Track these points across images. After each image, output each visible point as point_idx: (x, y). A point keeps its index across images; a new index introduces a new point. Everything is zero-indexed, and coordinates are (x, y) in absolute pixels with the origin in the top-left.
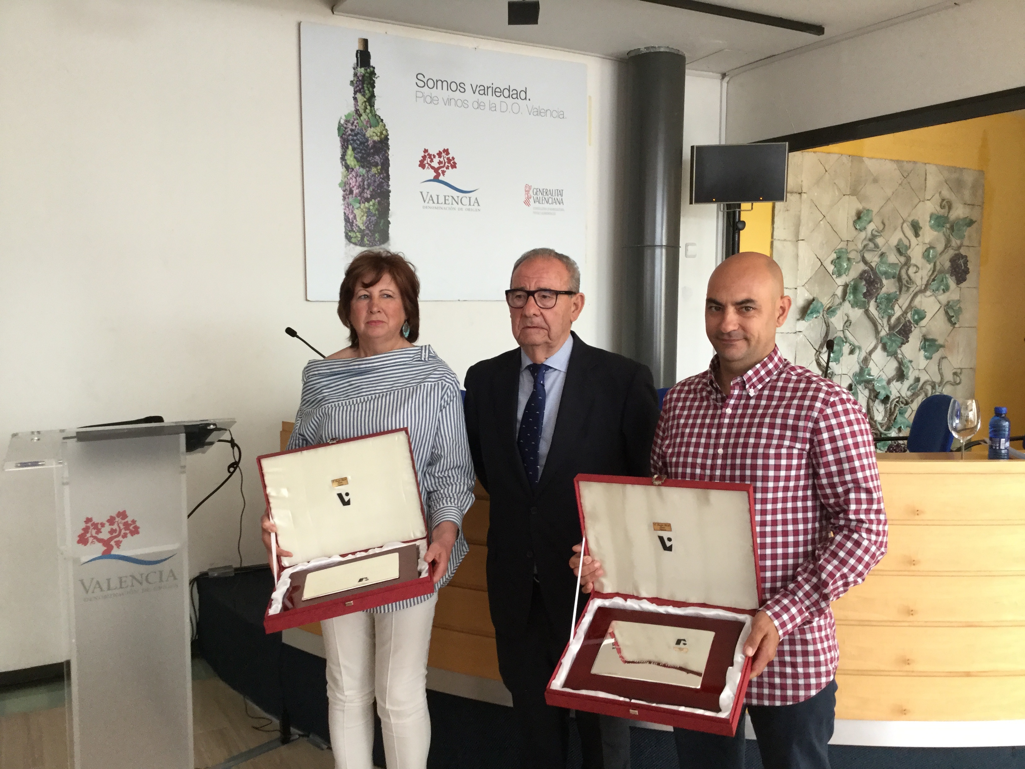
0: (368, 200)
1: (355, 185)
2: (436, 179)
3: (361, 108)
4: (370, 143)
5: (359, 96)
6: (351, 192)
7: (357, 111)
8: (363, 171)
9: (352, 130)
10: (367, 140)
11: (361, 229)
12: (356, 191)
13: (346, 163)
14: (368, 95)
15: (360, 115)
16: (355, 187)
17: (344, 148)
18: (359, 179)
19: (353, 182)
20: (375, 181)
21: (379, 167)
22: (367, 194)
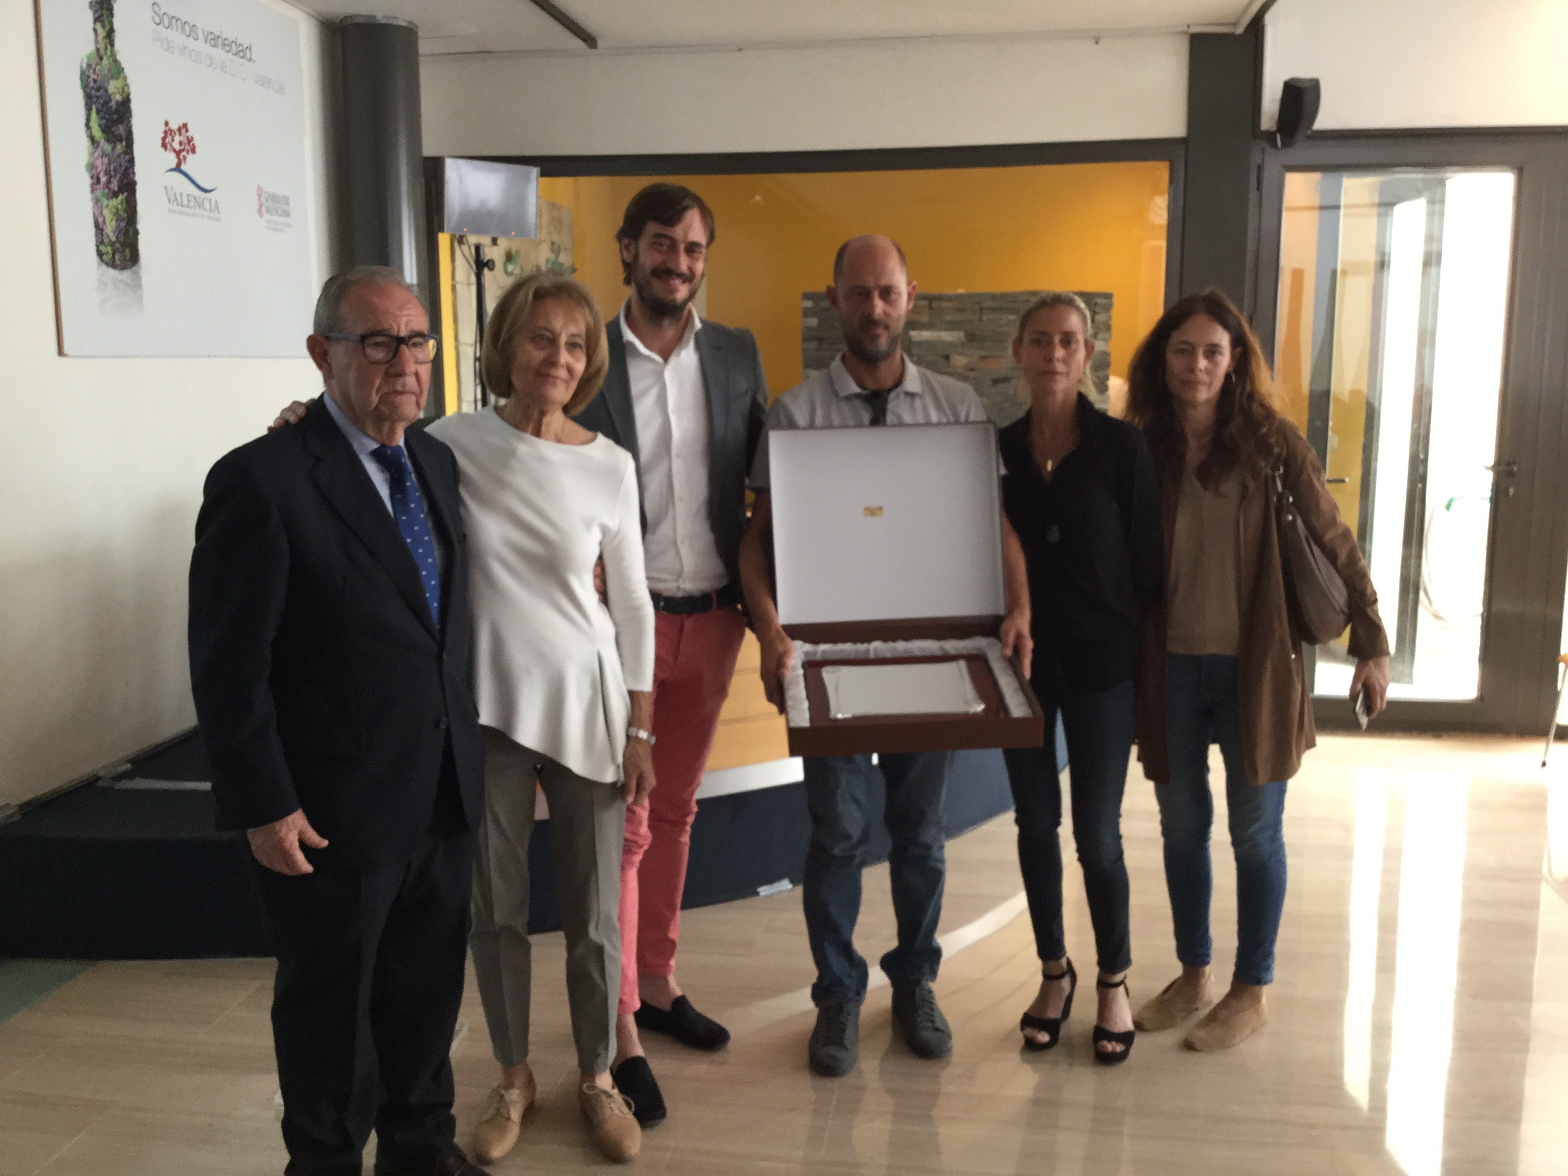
0: (115, 195)
1: (102, 169)
2: (178, 169)
3: (101, 46)
4: (113, 104)
5: (99, 26)
6: (98, 181)
7: (98, 50)
8: (108, 147)
9: (95, 81)
10: (110, 100)
11: (111, 240)
12: (103, 179)
13: (91, 134)
14: (107, 28)
15: (101, 58)
16: (102, 173)
17: (88, 109)
18: (106, 160)
19: (98, 163)
20: (120, 166)
21: (124, 143)
22: (114, 186)
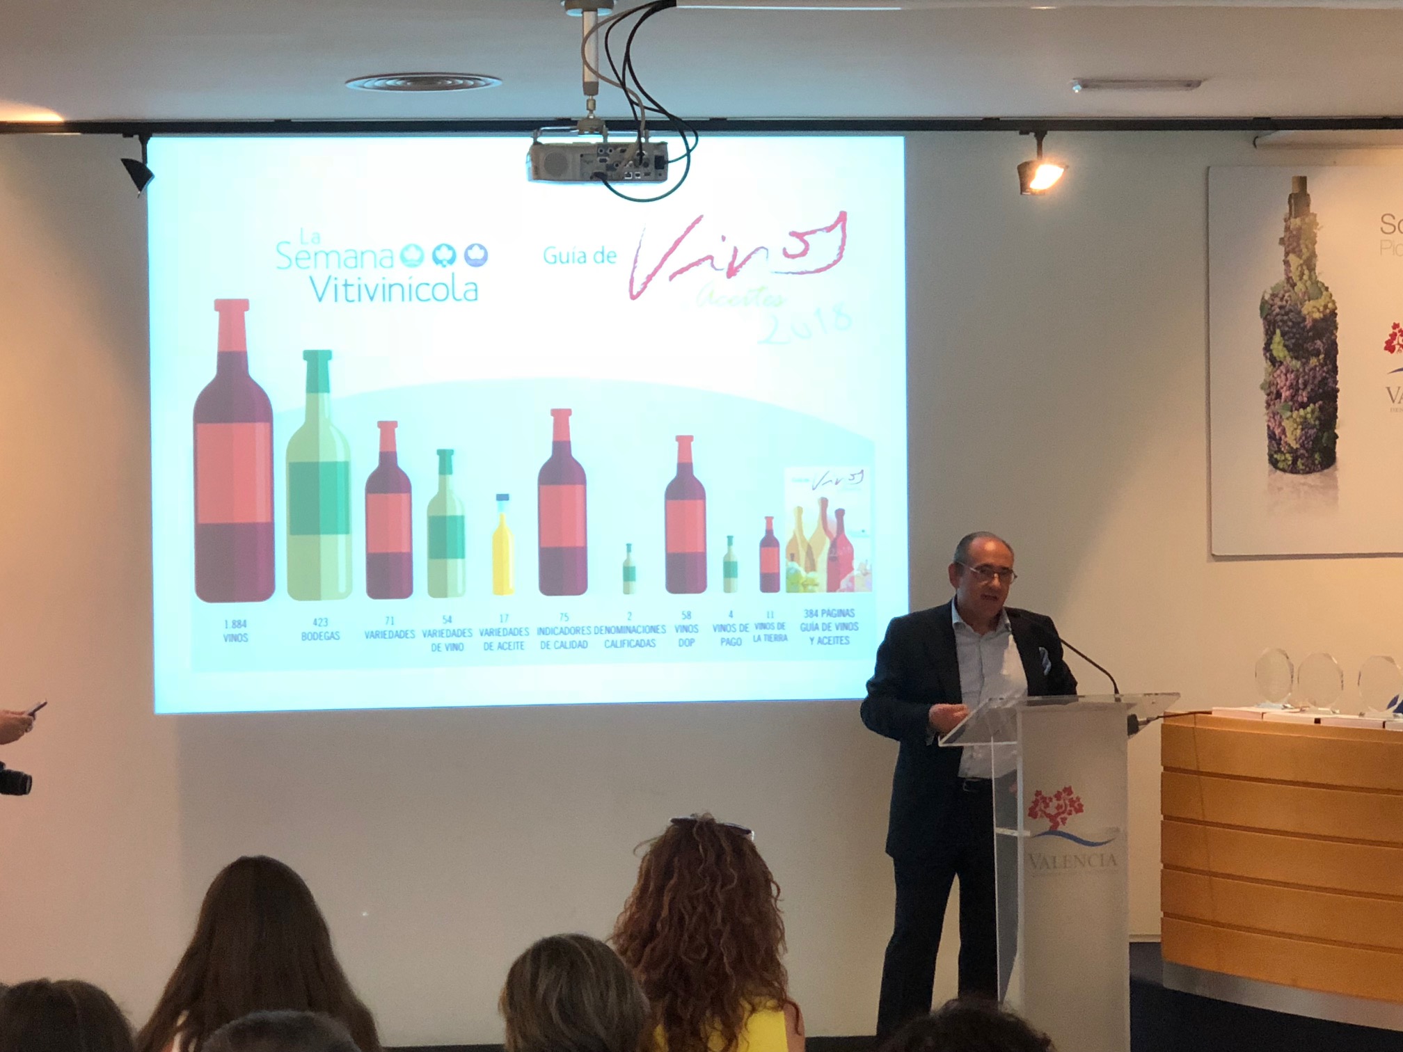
0: (1303, 406)
1: (1285, 385)
3: (1295, 274)
4: (1309, 323)
5: (1292, 257)
6: (1279, 395)
7: (1289, 279)
8: (1296, 364)
9: (1281, 307)
10: (1304, 319)
11: (1292, 448)
12: (1285, 394)
13: (1271, 355)
14: (1306, 255)
15: (1294, 285)
16: (1285, 388)
17: (1270, 335)
18: (1291, 376)
19: (1281, 382)
20: (1314, 377)
21: (1322, 357)
22: (1303, 397)
